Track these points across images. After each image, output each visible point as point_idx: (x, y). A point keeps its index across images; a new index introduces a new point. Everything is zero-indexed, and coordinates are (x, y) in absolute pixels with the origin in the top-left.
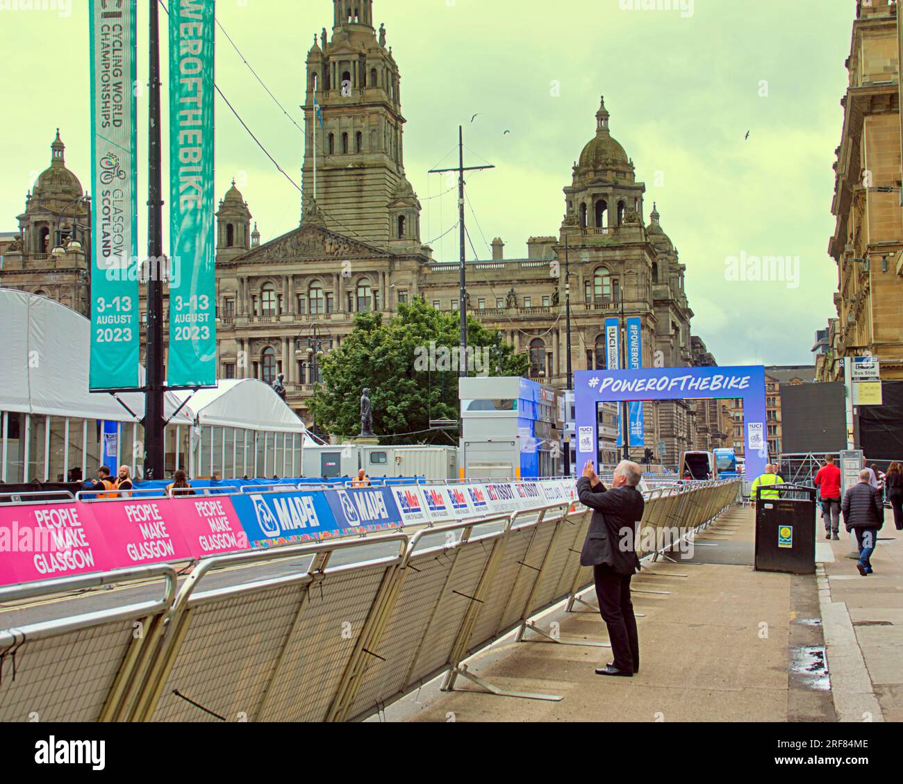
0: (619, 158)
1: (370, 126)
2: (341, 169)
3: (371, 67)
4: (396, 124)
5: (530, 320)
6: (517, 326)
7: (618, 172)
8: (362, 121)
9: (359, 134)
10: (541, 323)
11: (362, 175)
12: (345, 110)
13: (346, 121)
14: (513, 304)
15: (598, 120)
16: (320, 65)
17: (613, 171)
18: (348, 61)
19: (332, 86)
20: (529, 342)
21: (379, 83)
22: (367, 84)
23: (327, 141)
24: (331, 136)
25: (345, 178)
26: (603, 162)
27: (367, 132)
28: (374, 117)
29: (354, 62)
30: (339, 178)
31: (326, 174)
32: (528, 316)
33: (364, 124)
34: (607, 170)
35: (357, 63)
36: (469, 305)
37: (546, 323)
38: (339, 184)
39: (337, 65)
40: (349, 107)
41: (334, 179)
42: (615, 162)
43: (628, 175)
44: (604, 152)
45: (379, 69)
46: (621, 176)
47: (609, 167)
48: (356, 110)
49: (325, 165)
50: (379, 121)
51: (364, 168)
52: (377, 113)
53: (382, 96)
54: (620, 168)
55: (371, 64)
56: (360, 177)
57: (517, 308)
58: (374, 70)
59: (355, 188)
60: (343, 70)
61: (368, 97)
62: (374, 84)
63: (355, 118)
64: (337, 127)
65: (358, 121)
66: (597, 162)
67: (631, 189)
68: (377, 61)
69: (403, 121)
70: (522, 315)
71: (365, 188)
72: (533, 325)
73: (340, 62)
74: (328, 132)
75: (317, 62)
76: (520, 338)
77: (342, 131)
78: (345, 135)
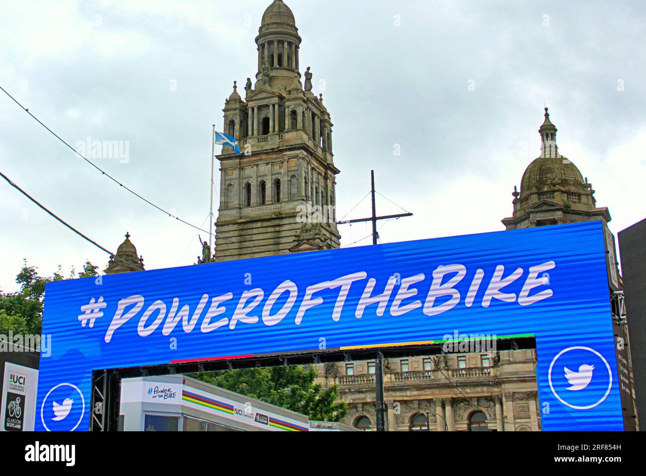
0: (570, 177)
1: (288, 171)
2: (257, 221)
3: (291, 109)
4: (326, 173)
5: (465, 385)
6: (448, 394)
7: (569, 193)
8: (281, 168)
9: (277, 183)
10: (479, 389)
11: (279, 226)
12: (264, 157)
13: (264, 169)
14: (442, 365)
15: (542, 135)
16: (238, 111)
17: (563, 192)
18: (267, 106)
19: (250, 133)
20: (466, 415)
21: (300, 125)
22: (287, 127)
23: (244, 192)
24: (248, 186)
25: (261, 230)
26: (549, 182)
27: (286, 178)
28: (293, 162)
29: (274, 106)
30: (255, 231)
31: (241, 227)
32: (462, 380)
33: (282, 171)
34: (554, 191)
35: (277, 107)
36: (387, 367)
37: (485, 389)
38: (255, 237)
39: (256, 110)
40: (267, 153)
41: (249, 232)
42: (564, 182)
43: (584, 199)
44: (550, 170)
45: (299, 111)
46: (575, 198)
47: (557, 187)
48: (274, 156)
49: (241, 218)
50: (298, 165)
51: (282, 218)
52: (296, 157)
53: (302, 139)
54: (573, 189)
55: (290, 106)
56: (277, 229)
57: (448, 370)
58: (294, 113)
59: (271, 241)
60: (263, 116)
61: (288, 140)
62: (294, 127)
63: (273, 164)
64: (255, 176)
65: (277, 167)
66: (541, 182)
67: (588, 214)
68: (297, 102)
69: (336, 171)
70: (454, 380)
71: (283, 240)
72: (469, 392)
73: (260, 108)
74: (245, 181)
75: (235, 109)
76: (454, 412)
77: (260, 179)
78: (263, 185)
